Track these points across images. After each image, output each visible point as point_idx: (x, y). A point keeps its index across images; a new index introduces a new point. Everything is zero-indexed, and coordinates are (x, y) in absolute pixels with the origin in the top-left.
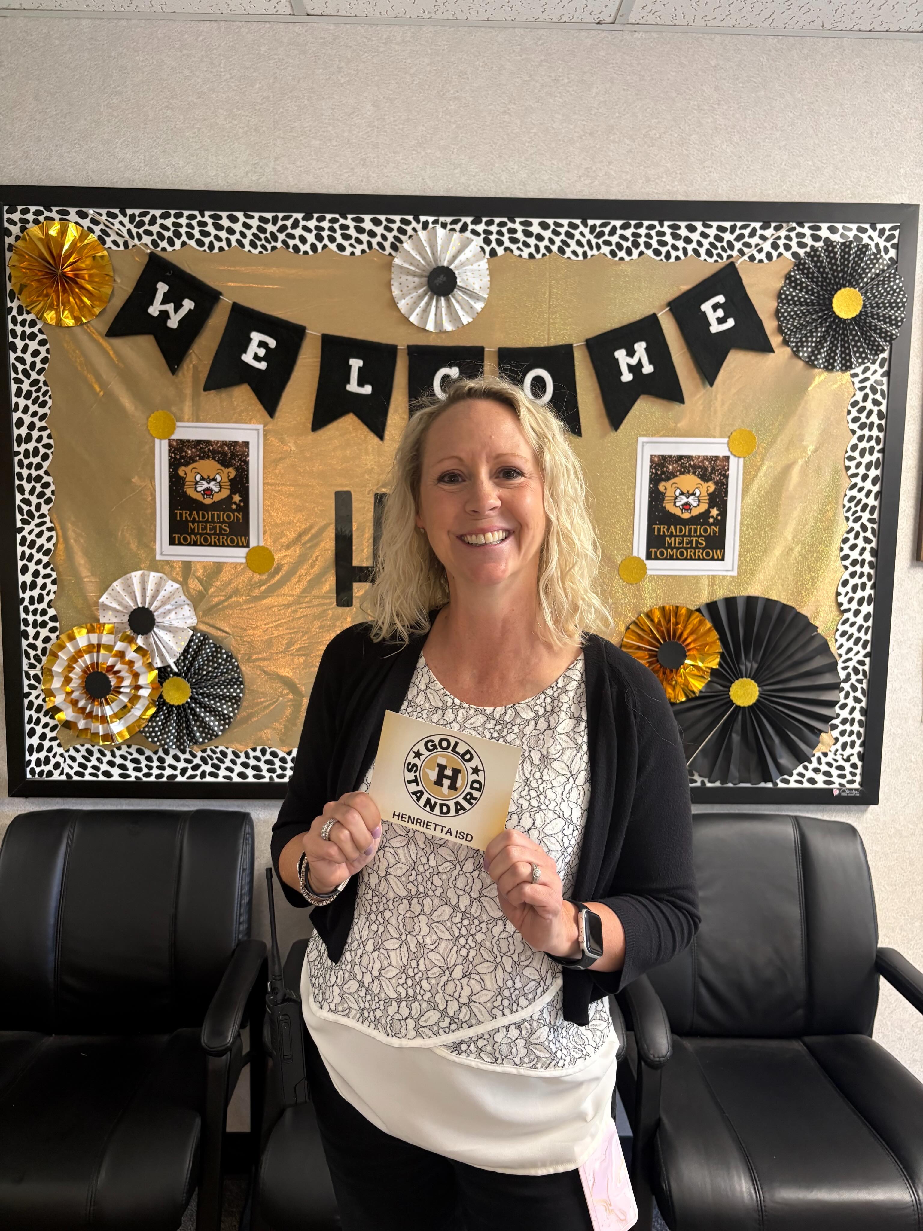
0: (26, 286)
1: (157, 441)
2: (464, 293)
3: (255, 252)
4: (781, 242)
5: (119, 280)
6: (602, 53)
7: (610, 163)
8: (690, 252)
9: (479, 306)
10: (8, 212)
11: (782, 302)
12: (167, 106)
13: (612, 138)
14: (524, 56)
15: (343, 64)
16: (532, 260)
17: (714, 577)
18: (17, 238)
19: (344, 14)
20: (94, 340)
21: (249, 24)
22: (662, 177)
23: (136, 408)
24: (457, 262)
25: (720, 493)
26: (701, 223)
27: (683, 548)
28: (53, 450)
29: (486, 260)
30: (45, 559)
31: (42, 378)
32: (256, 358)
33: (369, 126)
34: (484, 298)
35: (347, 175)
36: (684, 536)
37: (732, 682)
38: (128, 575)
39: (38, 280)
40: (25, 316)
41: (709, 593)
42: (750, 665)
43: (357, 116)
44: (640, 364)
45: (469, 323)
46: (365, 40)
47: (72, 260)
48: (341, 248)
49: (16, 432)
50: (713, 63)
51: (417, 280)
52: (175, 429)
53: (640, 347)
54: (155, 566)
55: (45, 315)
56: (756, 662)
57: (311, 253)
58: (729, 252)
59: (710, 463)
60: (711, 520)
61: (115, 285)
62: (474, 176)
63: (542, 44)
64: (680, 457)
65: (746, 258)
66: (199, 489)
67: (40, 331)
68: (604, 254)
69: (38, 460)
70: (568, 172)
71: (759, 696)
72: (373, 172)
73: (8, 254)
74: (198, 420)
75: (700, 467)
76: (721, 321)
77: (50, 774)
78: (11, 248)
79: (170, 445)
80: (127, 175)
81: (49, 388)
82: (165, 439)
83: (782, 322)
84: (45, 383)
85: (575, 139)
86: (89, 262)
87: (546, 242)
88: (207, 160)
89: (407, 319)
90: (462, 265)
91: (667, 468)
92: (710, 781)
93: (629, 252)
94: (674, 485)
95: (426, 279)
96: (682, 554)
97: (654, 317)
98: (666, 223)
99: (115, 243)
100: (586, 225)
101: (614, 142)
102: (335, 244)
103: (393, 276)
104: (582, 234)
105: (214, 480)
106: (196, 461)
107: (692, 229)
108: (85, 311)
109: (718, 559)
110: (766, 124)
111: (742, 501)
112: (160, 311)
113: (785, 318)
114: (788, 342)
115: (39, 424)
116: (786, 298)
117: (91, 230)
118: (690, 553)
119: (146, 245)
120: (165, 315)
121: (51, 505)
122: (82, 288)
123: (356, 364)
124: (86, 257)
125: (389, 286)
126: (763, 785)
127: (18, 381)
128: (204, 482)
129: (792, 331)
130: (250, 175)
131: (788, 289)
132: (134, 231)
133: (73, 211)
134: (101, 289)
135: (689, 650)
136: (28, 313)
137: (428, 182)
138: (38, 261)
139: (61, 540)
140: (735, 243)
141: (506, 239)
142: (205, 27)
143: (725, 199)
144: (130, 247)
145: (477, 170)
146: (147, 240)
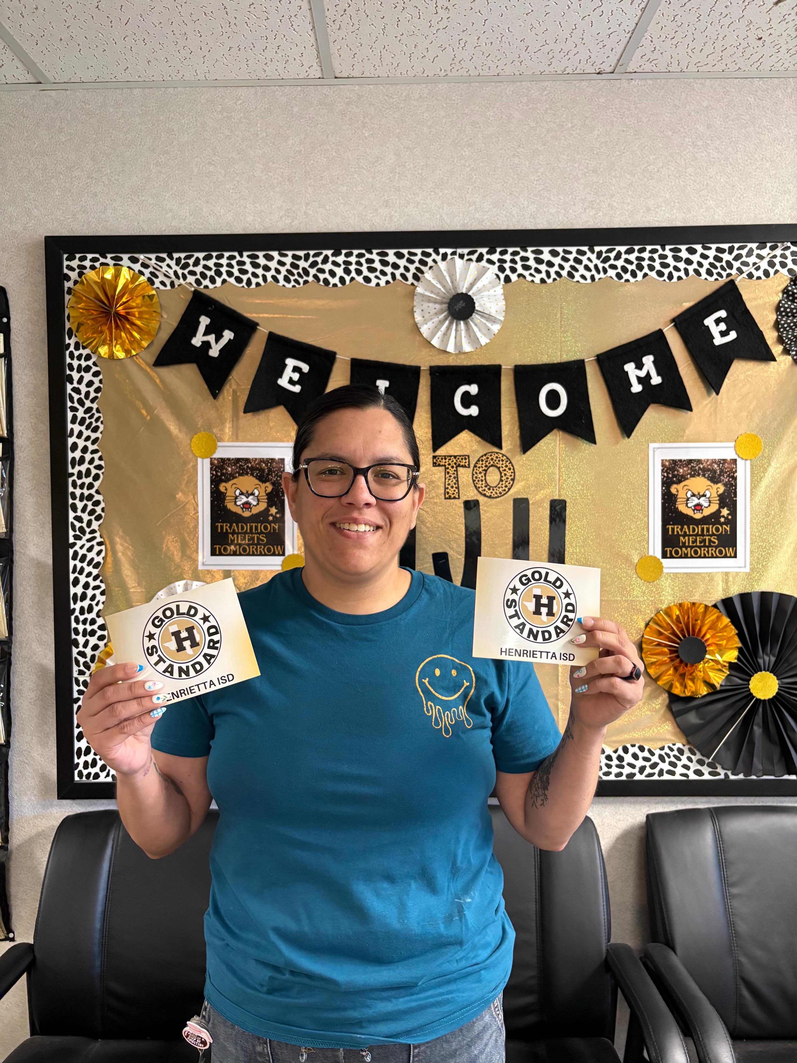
0: (83, 324)
1: (200, 460)
2: (482, 316)
3: (289, 286)
4: (777, 261)
5: (165, 316)
6: (602, 100)
7: (612, 196)
8: (691, 272)
9: (496, 328)
10: (67, 259)
11: (781, 314)
12: (210, 163)
13: (613, 174)
14: (531, 106)
15: (367, 120)
16: (543, 285)
17: (727, 574)
18: (76, 282)
19: (369, 75)
20: (142, 369)
21: (283, 88)
22: (661, 206)
23: (180, 431)
24: (474, 289)
25: (729, 493)
26: (701, 246)
27: (696, 546)
28: (103, 470)
29: (501, 286)
30: (95, 572)
31: (95, 406)
32: (291, 382)
33: (391, 173)
34: (501, 321)
35: (371, 215)
36: (697, 535)
37: (751, 676)
38: (172, 585)
39: (93, 319)
40: (81, 351)
41: (723, 590)
42: (768, 659)
43: (380, 164)
44: (648, 376)
45: (487, 344)
46: (386, 98)
47: (124, 300)
48: (367, 279)
49: (71, 455)
50: (705, 104)
51: (438, 306)
52: (216, 448)
53: (648, 360)
54: (197, 576)
55: (100, 349)
56: (774, 656)
57: (339, 285)
58: (728, 271)
59: (719, 466)
60: (722, 520)
61: (162, 321)
62: (488, 212)
63: (547, 94)
64: (690, 461)
65: (744, 275)
66: (238, 503)
67: (95, 364)
68: (611, 277)
69: (90, 480)
70: (574, 205)
71: (779, 689)
72: (396, 212)
73: (67, 297)
74: (237, 440)
75: (709, 470)
76: (723, 334)
77: (97, 776)
78: (70, 291)
79: (212, 463)
80: (174, 223)
81: (101, 415)
82: (207, 458)
83: (782, 333)
84: (98, 411)
85: (580, 176)
86: (139, 301)
87: (556, 268)
88: (245, 207)
89: (429, 343)
90: (480, 291)
91: (678, 471)
92: (733, 774)
93: (634, 274)
94: (686, 487)
95: (447, 305)
96: (696, 552)
97: (660, 332)
98: (668, 247)
99: (163, 283)
100: (593, 252)
101: (615, 177)
102: (362, 276)
103: (415, 303)
104: (589, 259)
105: (253, 494)
106: (236, 477)
107: (692, 251)
108: (135, 345)
109: (730, 557)
110: (756, 156)
111: (751, 500)
112: (203, 342)
113: (785, 329)
114: (789, 351)
115: (91, 448)
116: (785, 311)
117: (141, 273)
118: (703, 551)
119: (190, 283)
120: (206, 345)
121: (101, 521)
122: (133, 324)
123: (382, 384)
124: (137, 297)
125: (412, 312)
126: (786, 777)
127: (74, 409)
128: (243, 497)
129: (792, 341)
130: (283, 219)
131: (786, 303)
132: (180, 272)
133: (125, 257)
134: (150, 325)
135: (708, 645)
136: (84, 348)
137: (445, 219)
138: (95, 303)
139: (110, 554)
140: (733, 262)
141: (519, 266)
142: (242, 92)
143: (721, 223)
144: (176, 286)
145: (490, 207)
146: (191, 279)
